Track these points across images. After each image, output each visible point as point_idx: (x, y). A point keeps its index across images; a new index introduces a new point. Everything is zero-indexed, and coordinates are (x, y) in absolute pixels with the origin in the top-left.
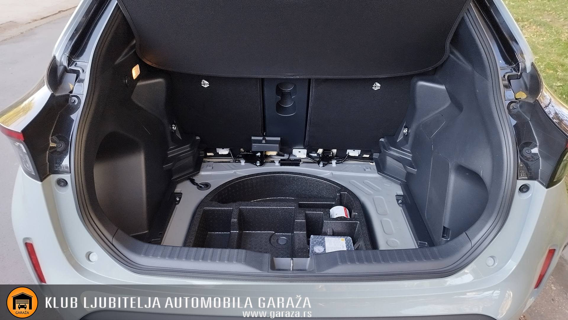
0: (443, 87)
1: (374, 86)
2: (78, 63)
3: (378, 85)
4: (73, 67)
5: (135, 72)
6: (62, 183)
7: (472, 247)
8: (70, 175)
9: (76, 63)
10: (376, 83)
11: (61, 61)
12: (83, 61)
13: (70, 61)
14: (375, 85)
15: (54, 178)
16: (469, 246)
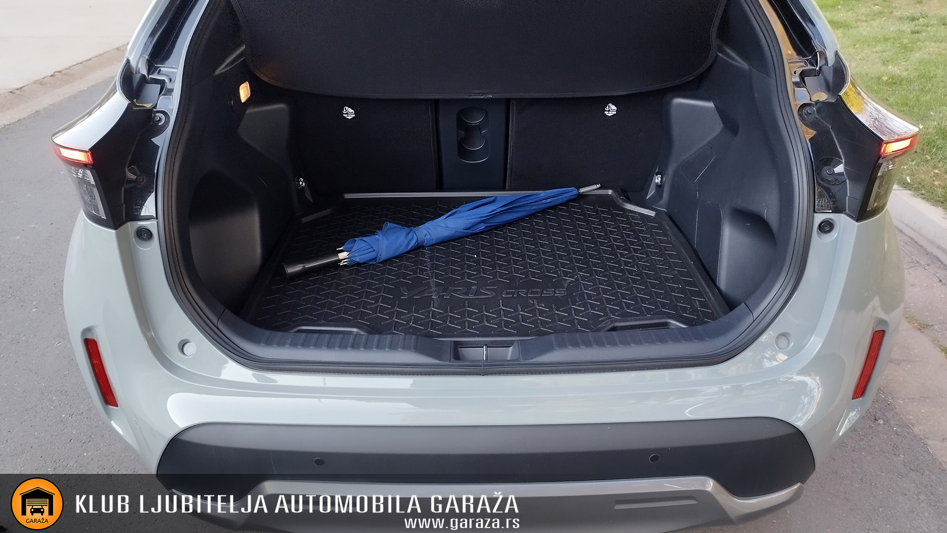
0: (710, 105)
1: (607, 110)
2: (162, 69)
3: (613, 107)
4: (155, 76)
5: (244, 91)
6: (144, 235)
7: (754, 321)
8: (156, 222)
9: (160, 70)
10: (610, 104)
11: (138, 69)
12: (170, 66)
13: (151, 67)
14: (608, 107)
15: (132, 227)
16: (750, 319)
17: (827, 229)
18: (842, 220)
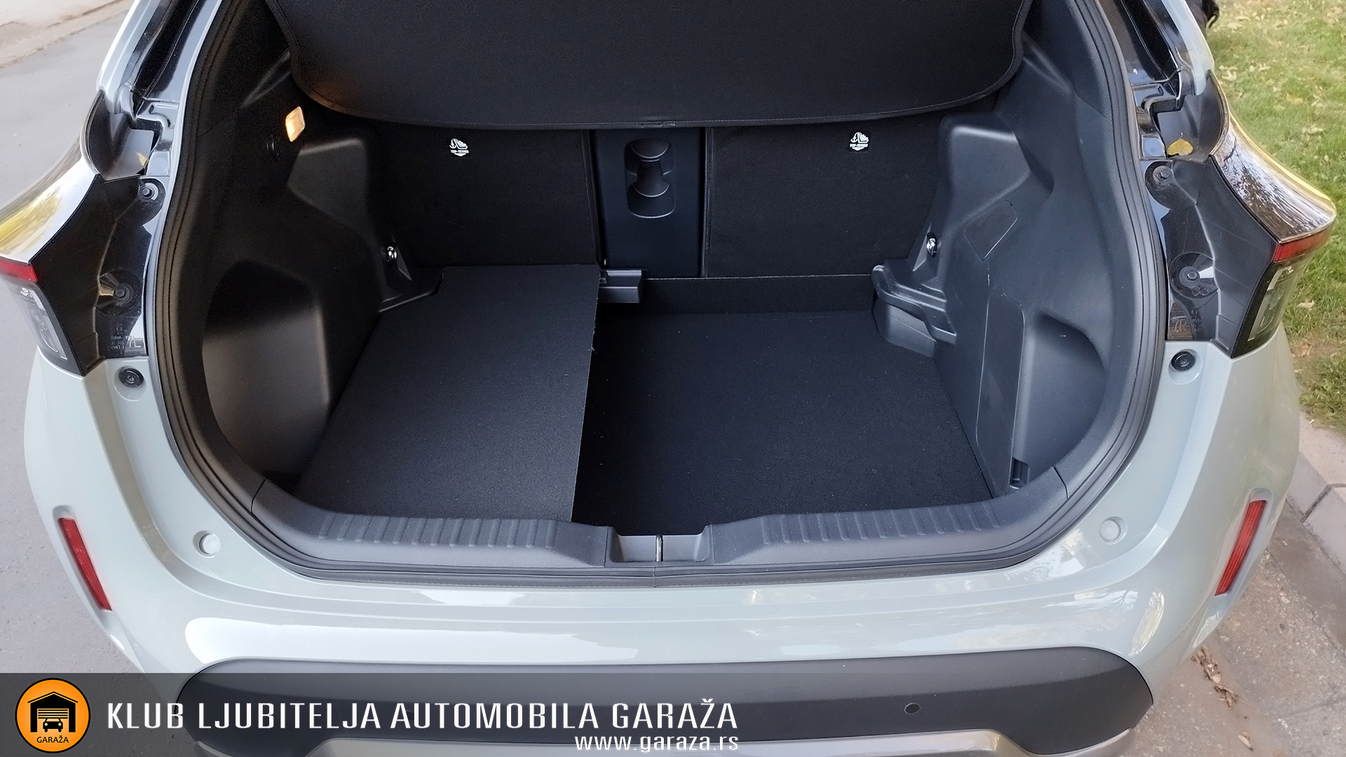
0: (1011, 138)
1: (854, 141)
2: (155, 104)
3: (863, 138)
4: (145, 116)
5: (294, 124)
6: (131, 378)
7: (1068, 499)
8: (146, 360)
9: (153, 107)
10: (858, 134)
11: (118, 103)
12: (168, 100)
13: (138, 104)
14: (855, 138)
15: (111, 367)
16: (1061, 496)
17: (1184, 364)
18: (1208, 352)
